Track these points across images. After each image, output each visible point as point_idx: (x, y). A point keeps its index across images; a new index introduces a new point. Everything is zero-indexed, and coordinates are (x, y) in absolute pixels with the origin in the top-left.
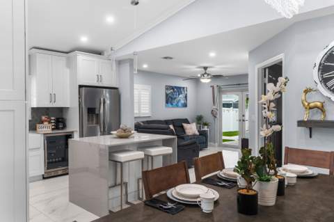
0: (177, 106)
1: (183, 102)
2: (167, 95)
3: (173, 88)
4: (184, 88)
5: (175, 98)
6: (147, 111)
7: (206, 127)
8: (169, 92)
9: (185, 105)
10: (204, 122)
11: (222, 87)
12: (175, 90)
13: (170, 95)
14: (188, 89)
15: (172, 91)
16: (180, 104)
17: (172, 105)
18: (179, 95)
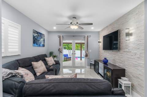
0: (40, 46)
1: (42, 43)
2: (34, 37)
3: (38, 33)
4: (43, 34)
5: (39, 40)
6: (17, 50)
7: (55, 58)
8: (36, 35)
9: (44, 46)
10: (54, 55)
11: (64, 37)
12: (39, 34)
13: (36, 38)
14: (45, 36)
15: (37, 35)
16: (41, 45)
17: (37, 45)
18: (41, 38)
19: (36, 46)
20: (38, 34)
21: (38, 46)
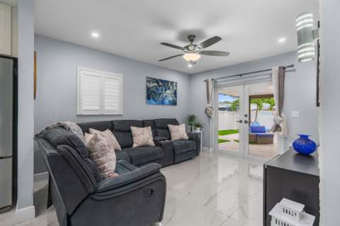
0: (162, 103)
1: (170, 99)
2: (148, 89)
3: (157, 81)
4: (172, 83)
5: (161, 94)
7: (198, 129)
8: (152, 85)
9: (174, 103)
11: (218, 80)
12: (161, 84)
13: (152, 89)
14: (178, 84)
15: (156, 84)
16: (167, 101)
17: (155, 101)
18: (166, 90)
19: (153, 104)
20: (158, 83)
21: (157, 104)
